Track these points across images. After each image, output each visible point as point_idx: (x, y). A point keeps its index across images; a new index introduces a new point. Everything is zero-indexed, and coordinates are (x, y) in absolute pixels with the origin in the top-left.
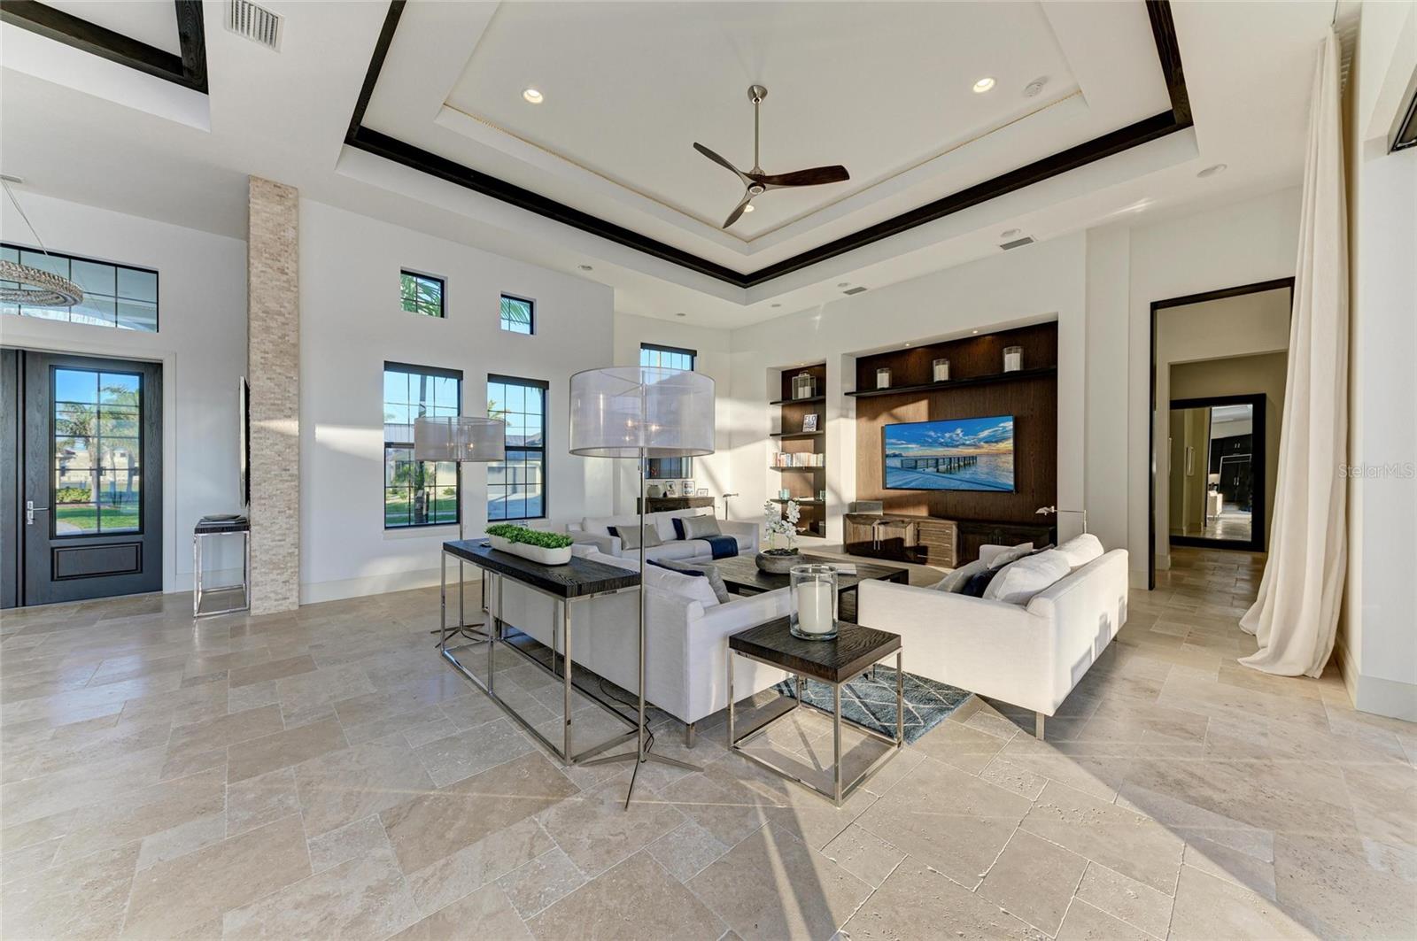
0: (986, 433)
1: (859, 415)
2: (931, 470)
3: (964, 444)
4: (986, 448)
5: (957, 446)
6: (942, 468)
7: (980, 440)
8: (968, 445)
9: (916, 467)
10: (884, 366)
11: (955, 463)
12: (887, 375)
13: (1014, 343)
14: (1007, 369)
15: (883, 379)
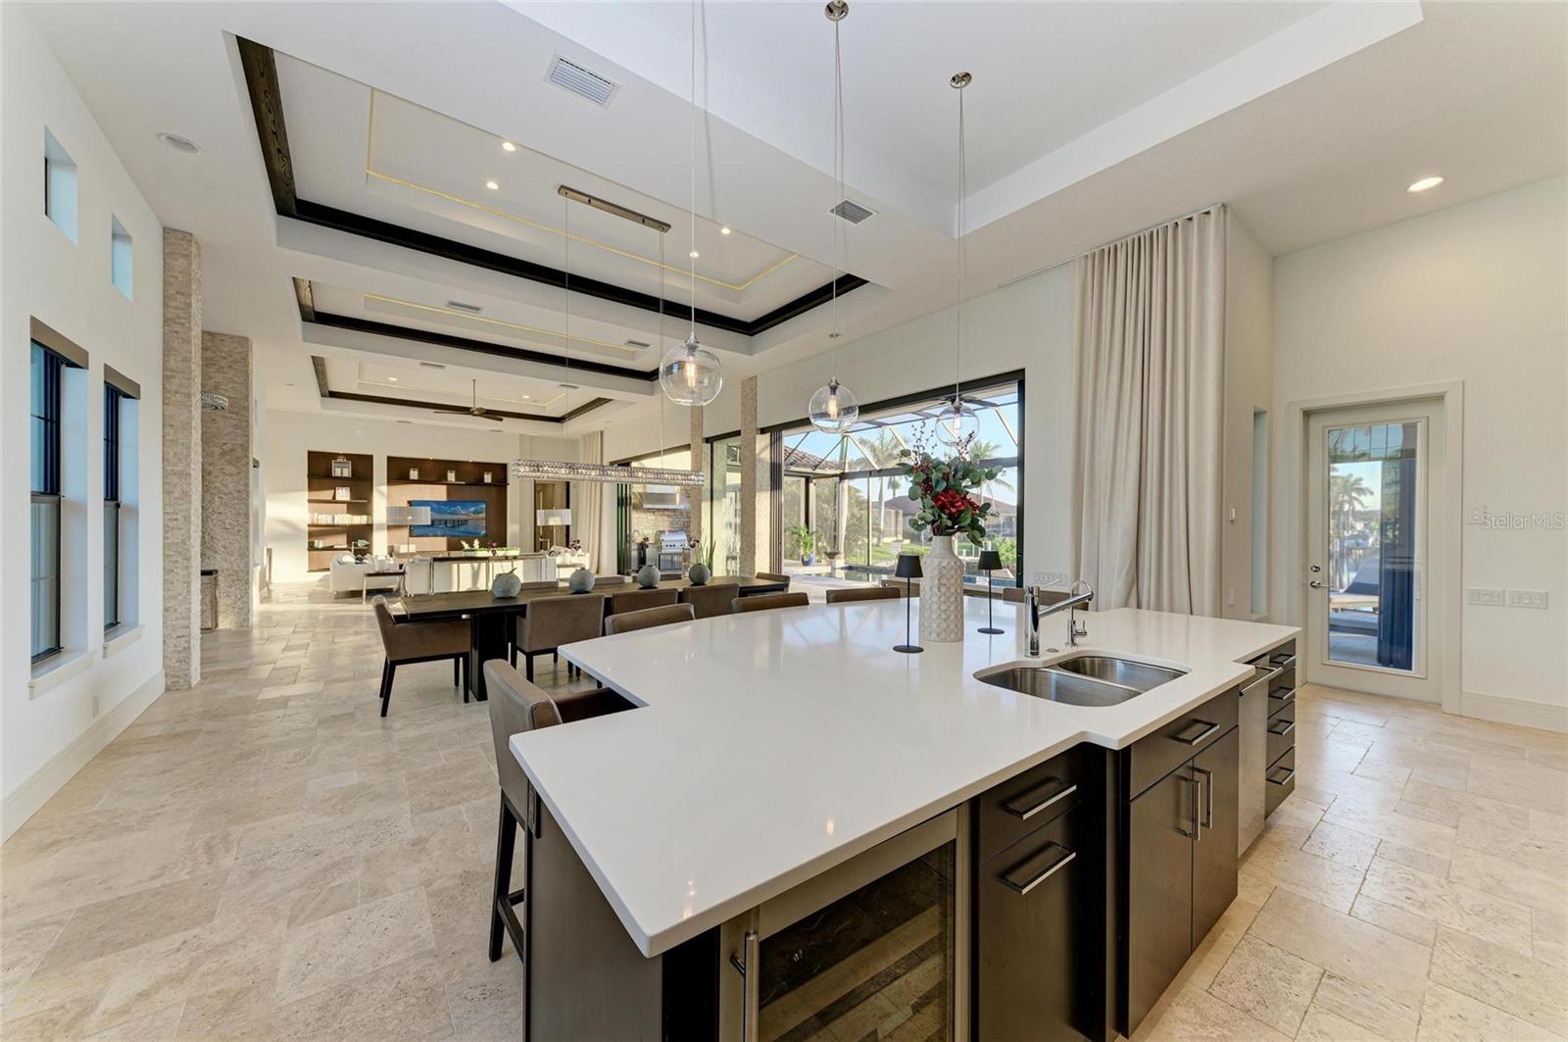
0: (473, 509)
2: (442, 526)
4: (472, 516)
6: (449, 525)
7: (470, 512)
8: (464, 514)
10: (414, 467)
11: (456, 523)
12: (416, 472)
13: (488, 471)
14: (486, 481)
15: (414, 474)
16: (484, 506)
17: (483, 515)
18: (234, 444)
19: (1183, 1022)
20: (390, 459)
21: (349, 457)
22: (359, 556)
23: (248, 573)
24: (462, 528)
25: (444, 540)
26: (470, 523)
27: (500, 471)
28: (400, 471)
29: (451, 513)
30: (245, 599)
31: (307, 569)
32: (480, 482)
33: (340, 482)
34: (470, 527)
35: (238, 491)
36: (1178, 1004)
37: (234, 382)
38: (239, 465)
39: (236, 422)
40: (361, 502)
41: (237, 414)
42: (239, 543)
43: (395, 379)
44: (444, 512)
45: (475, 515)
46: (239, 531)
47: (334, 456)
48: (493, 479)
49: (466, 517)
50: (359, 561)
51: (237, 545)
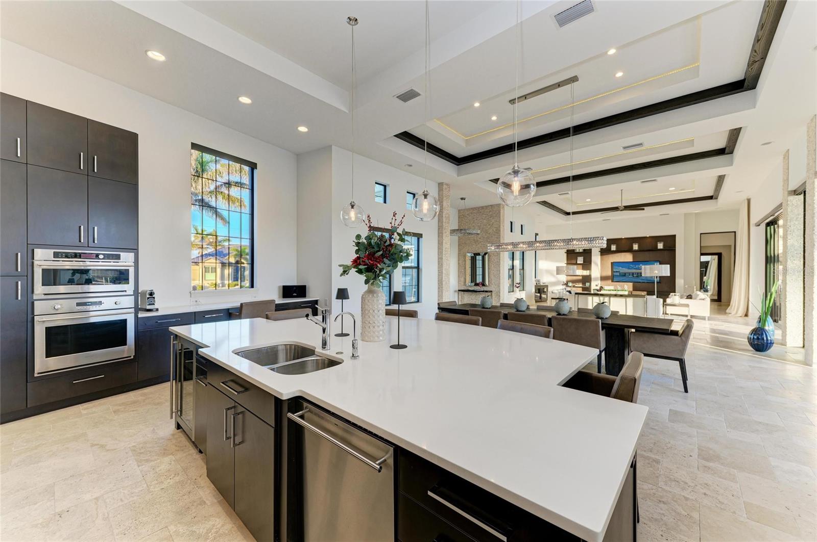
2: (631, 276)
11: (640, 275)
12: (615, 246)
13: (660, 241)
14: (659, 248)
15: (613, 248)
19: (223, 526)
24: (643, 278)
25: (631, 284)
29: (636, 269)
32: (655, 249)
33: (579, 254)
36: (233, 527)
40: (587, 264)
43: (589, 200)
44: (632, 268)
48: (665, 247)
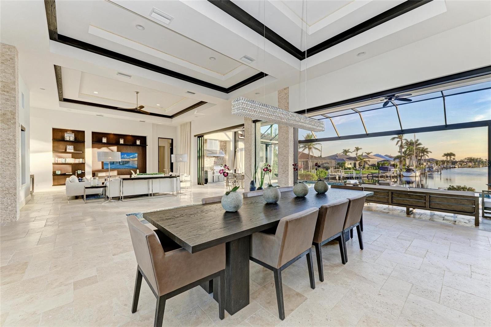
0: (132, 156)
1: (93, 147)
2: (118, 164)
3: (127, 158)
4: (132, 159)
5: (125, 159)
6: (121, 163)
7: (131, 158)
8: (128, 159)
9: (114, 163)
10: (105, 137)
11: (124, 163)
12: (106, 140)
13: (138, 139)
14: (137, 144)
15: (104, 140)
16: (137, 155)
17: (136, 159)
18: (6, 111)
20: (93, 133)
21: (73, 131)
22: (80, 178)
23: (15, 189)
24: (127, 165)
26: (130, 162)
27: (143, 139)
28: (97, 138)
30: (14, 205)
31: (52, 185)
32: (134, 144)
33: (68, 143)
34: (130, 164)
35: (9, 139)
37: (5, 72)
38: (9, 123)
39: (8, 97)
40: (79, 153)
41: (8, 92)
42: (10, 171)
45: (134, 159)
46: (9, 164)
47: (66, 131)
48: (140, 143)
49: (128, 160)
50: (80, 181)
51: (8, 173)
